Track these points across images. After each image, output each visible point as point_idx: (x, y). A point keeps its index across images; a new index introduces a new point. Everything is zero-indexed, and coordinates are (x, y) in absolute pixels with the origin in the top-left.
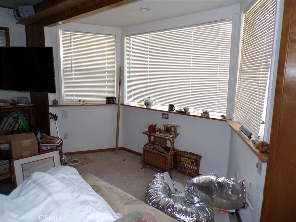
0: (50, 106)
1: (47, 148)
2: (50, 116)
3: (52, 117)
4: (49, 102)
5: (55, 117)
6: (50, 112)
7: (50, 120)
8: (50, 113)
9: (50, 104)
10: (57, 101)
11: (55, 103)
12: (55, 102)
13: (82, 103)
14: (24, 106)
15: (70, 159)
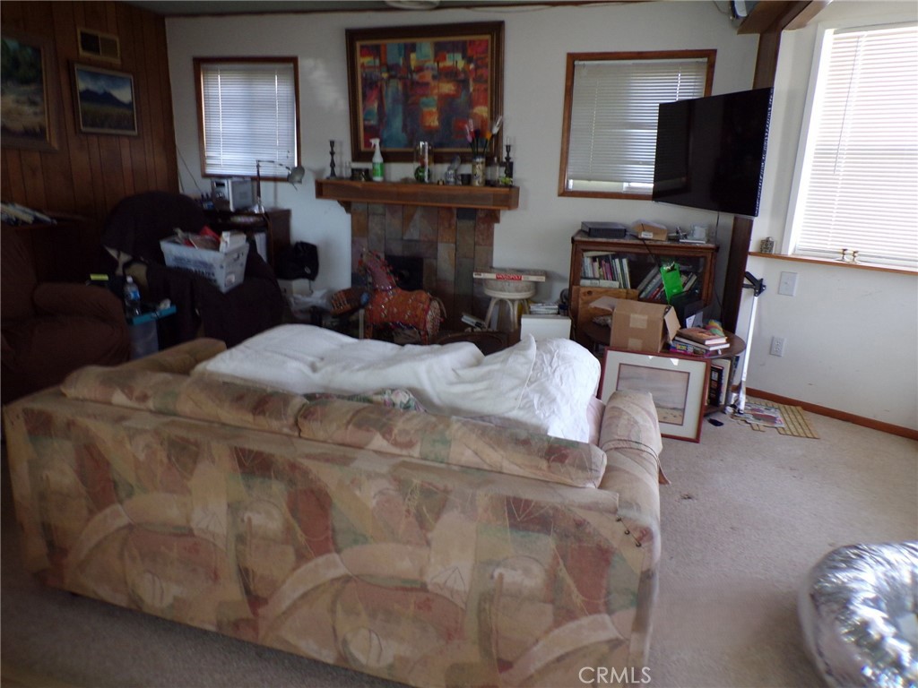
0: (750, 254)
1: (684, 348)
2: (746, 281)
3: (750, 283)
4: (751, 243)
5: (758, 287)
6: (747, 270)
7: (745, 291)
8: (748, 273)
9: (752, 248)
10: (772, 243)
11: (766, 249)
12: (767, 245)
13: (848, 259)
14: (693, 245)
15: (762, 409)
